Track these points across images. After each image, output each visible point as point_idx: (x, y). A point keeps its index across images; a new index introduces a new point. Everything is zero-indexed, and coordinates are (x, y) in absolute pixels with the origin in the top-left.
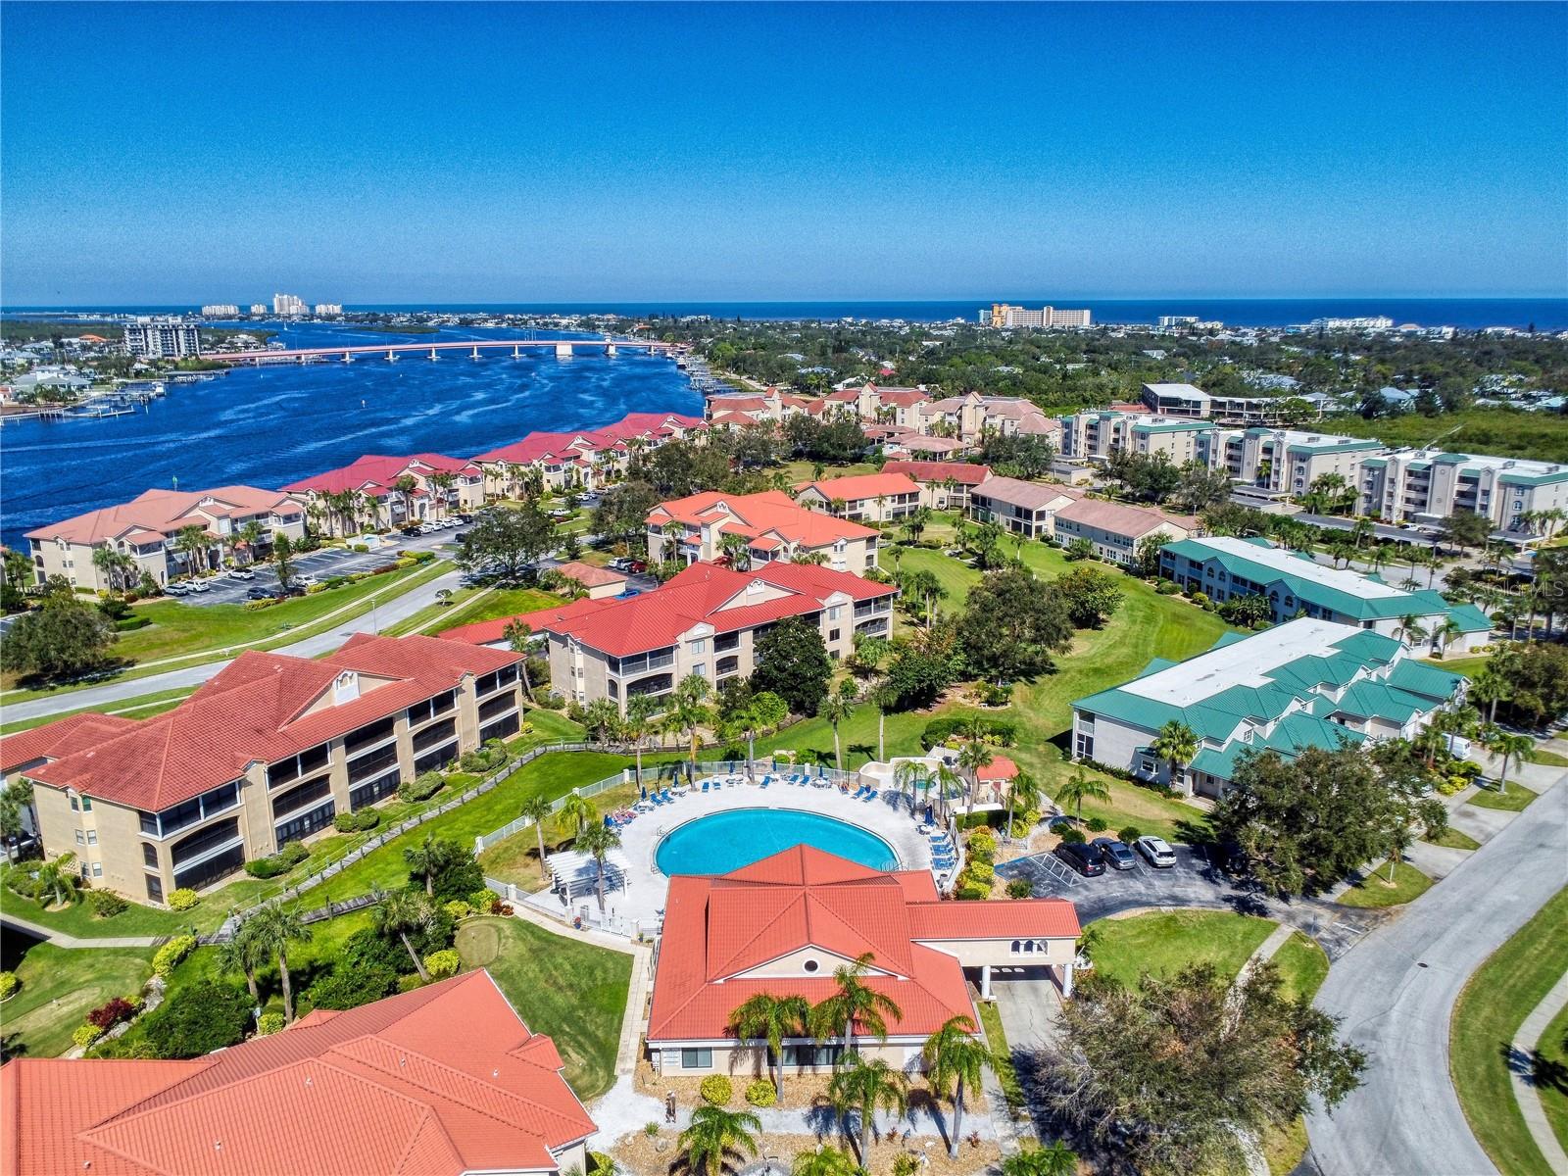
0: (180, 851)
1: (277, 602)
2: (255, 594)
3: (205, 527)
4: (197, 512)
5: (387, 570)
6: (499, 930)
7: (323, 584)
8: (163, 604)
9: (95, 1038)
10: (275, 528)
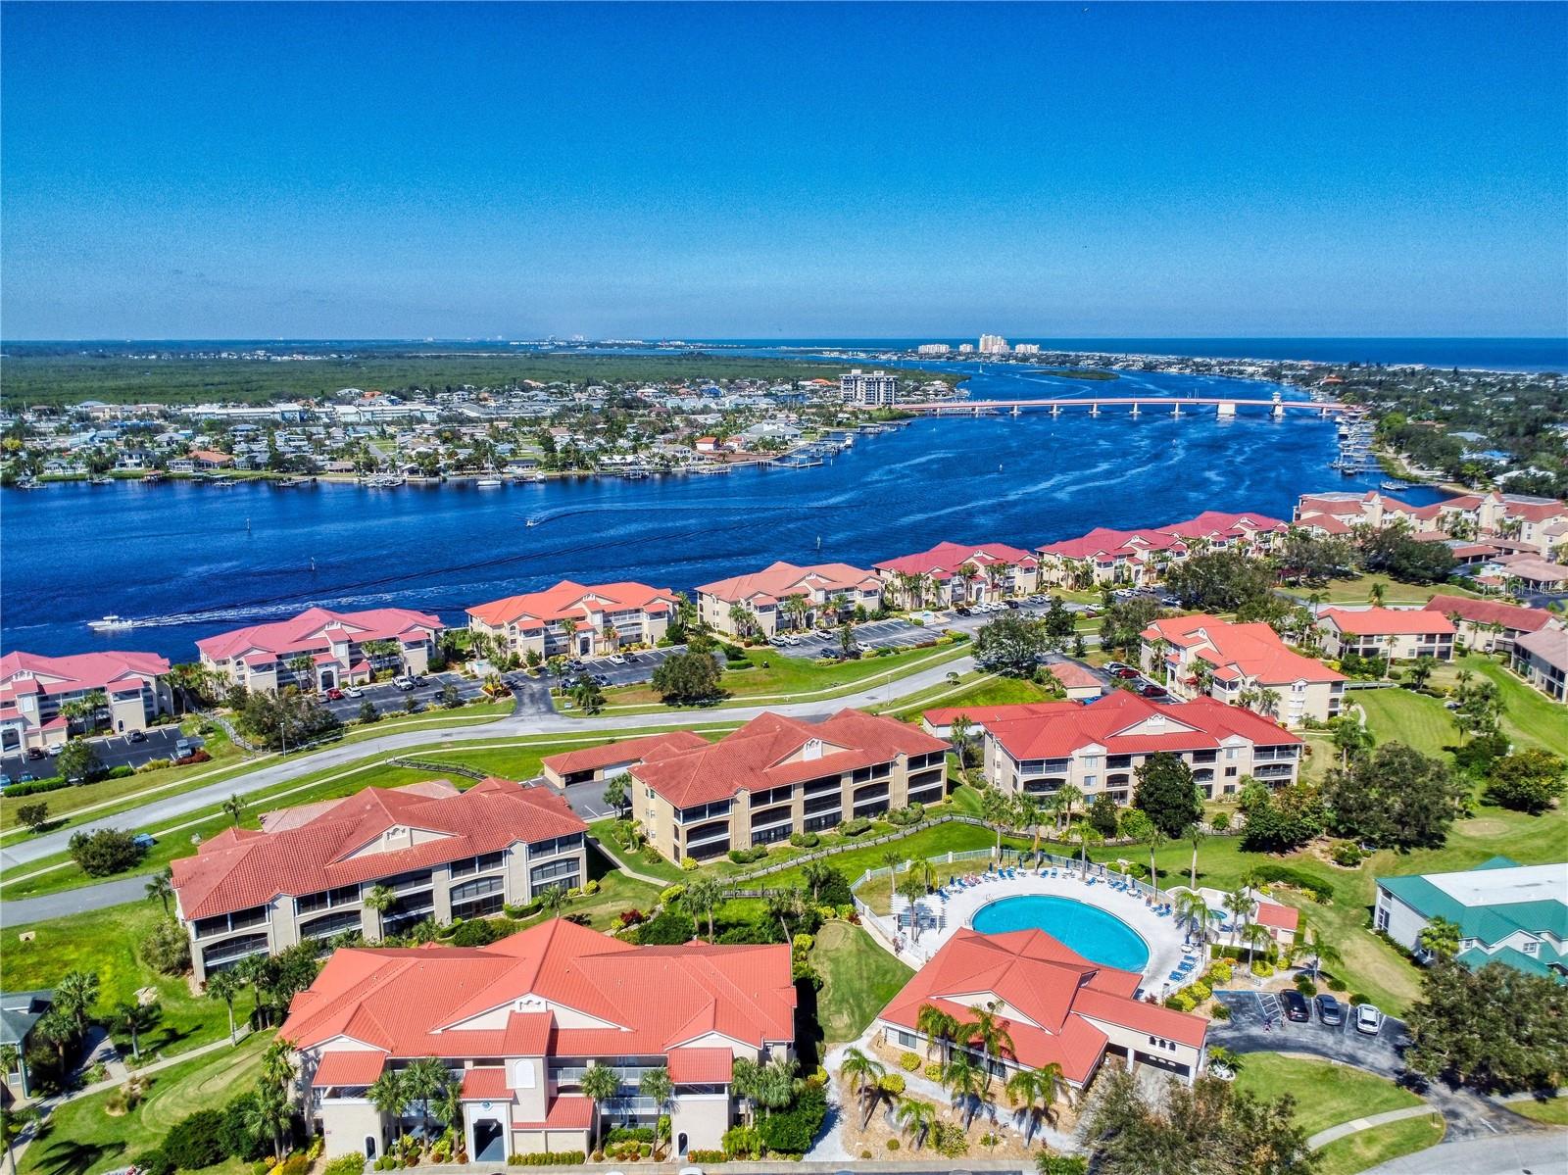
0: (693, 834)
1: (838, 662)
2: (826, 653)
3: (806, 596)
4: (803, 583)
5: (927, 645)
6: (847, 932)
7: (875, 652)
8: (766, 651)
9: (621, 928)
10: (858, 599)
